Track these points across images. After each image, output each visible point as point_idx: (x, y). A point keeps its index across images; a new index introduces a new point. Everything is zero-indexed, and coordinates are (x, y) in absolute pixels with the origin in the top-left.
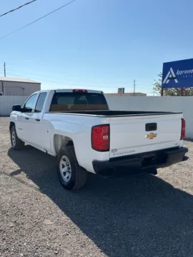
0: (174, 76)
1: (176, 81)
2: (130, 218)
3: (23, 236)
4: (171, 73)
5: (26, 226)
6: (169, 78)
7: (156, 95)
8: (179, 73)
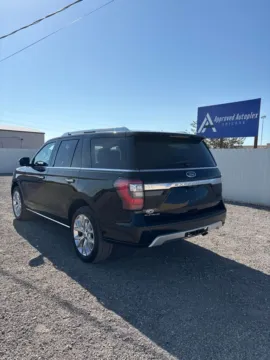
0: (212, 124)
1: (214, 130)
4: (208, 120)
6: (205, 126)
8: (218, 120)
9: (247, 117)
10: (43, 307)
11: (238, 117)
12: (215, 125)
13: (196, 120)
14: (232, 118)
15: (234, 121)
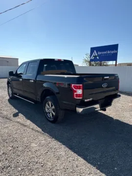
0: (97, 55)
1: (98, 58)
2: (83, 138)
3: (19, 156)
4: (95, 53)
5: (20, 149)
6: (94, 56)
7: (84, 66)
8: (99, 53)
9: (112, 52)
10: (32, 136)
11: (109, 52)
12: (98, 55)
13: (89, 53)
14: (106, 52)
15: (107, 54)
